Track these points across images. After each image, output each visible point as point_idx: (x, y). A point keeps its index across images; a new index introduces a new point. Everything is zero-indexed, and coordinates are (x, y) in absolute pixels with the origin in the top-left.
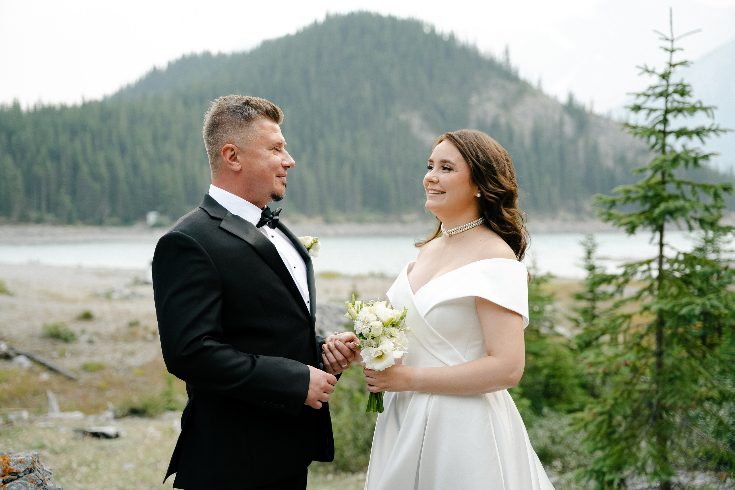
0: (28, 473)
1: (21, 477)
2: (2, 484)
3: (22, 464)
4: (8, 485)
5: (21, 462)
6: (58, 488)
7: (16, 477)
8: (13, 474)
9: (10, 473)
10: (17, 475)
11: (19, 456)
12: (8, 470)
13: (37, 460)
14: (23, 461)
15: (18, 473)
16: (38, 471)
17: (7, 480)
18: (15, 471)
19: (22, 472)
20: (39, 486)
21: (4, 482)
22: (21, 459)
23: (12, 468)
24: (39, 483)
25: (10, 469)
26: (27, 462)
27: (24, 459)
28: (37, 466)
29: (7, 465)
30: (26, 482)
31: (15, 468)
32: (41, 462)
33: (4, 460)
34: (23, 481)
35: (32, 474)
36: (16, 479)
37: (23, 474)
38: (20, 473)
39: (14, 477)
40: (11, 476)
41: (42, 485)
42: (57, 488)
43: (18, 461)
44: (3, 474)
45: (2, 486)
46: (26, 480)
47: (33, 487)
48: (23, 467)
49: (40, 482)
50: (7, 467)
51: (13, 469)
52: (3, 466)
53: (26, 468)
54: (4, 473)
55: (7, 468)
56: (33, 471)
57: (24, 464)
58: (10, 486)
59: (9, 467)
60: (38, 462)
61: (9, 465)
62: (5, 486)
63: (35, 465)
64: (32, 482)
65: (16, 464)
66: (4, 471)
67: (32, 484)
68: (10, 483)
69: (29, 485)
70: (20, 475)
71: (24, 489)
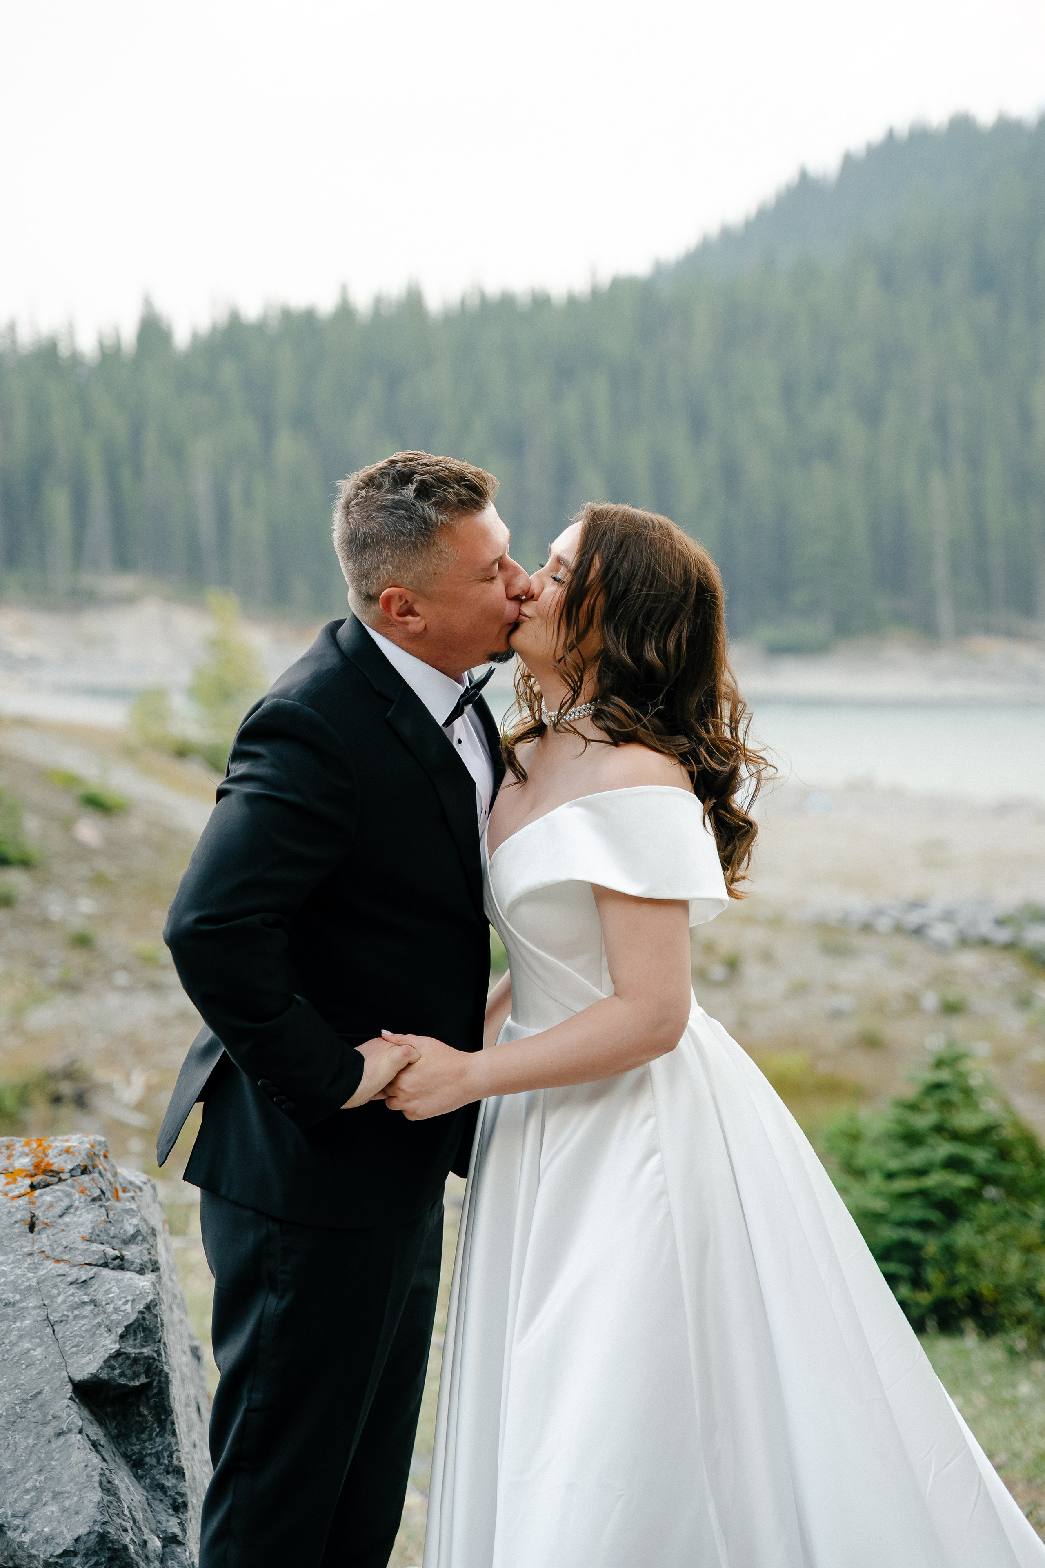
0: (79, 1174)
1: (65, 1180)
2: (29, 1190)
3: (70, 1156)
4: (38, 1192)
5: (68, 1151)
6: (129, 1207)
7: (56, 1179)
8: (51, 1174)
9: (45, 1172)
10: (55, 1175)
11: (67, 1141)
12: (43, 1165)
13: (102, 1153)
14: (72, 1150)
15: (60, 1172)
16: (100, 1173)
17: (39, 1183)
18: (55, 1168)
19: (67, 1170)
20: (94, 1200)
21: (33, 1187)
22: (69, 1147)
23: (51, 1161)
24: (96, 1195)
25: (49, 1164)
26: (80, 1154)
27: (74, 1147)
28: (101, 1163)
29: (41, 1155)
30: (71, 1190)
31: (58, 1162)
32: (110, 1158)
33: (40, 1145)
34: (67, 1189)
35: (86, 1178)
36: (56, 1183)
37: (69, 1174)
38: (63, 1172)
39: (50, 1179)
40: (47, 1177)
41: (101, 1200)
42: (127, 1208)
43: (64, 1149)
44: (33, 1172)
45: (28, 1193)
46: (73, 1187)
47: (82, 1200)
48: (71, 1161)
49: (97, 1193)
50: (43, 1159)
51: (52, 1165)
52: (36, 1156)
53: (76, 1163)
54: (35, 1169)
55: (41, 1162)
56: (89, 1172)
57: (74, 1155)
58: (41, 1195)
59: (46, 1159)
60: (105, 1157)
61: (47, 1156)
62: (32, 1193)
63: (97, 1162)
64: (82, 1192)
65: (60, 1155)
66: (37, 1166)
67: (82, 1194)
68: (43, 1190)
69: (77, 1196)
70: (63, 1176)
71: (65, 1203)
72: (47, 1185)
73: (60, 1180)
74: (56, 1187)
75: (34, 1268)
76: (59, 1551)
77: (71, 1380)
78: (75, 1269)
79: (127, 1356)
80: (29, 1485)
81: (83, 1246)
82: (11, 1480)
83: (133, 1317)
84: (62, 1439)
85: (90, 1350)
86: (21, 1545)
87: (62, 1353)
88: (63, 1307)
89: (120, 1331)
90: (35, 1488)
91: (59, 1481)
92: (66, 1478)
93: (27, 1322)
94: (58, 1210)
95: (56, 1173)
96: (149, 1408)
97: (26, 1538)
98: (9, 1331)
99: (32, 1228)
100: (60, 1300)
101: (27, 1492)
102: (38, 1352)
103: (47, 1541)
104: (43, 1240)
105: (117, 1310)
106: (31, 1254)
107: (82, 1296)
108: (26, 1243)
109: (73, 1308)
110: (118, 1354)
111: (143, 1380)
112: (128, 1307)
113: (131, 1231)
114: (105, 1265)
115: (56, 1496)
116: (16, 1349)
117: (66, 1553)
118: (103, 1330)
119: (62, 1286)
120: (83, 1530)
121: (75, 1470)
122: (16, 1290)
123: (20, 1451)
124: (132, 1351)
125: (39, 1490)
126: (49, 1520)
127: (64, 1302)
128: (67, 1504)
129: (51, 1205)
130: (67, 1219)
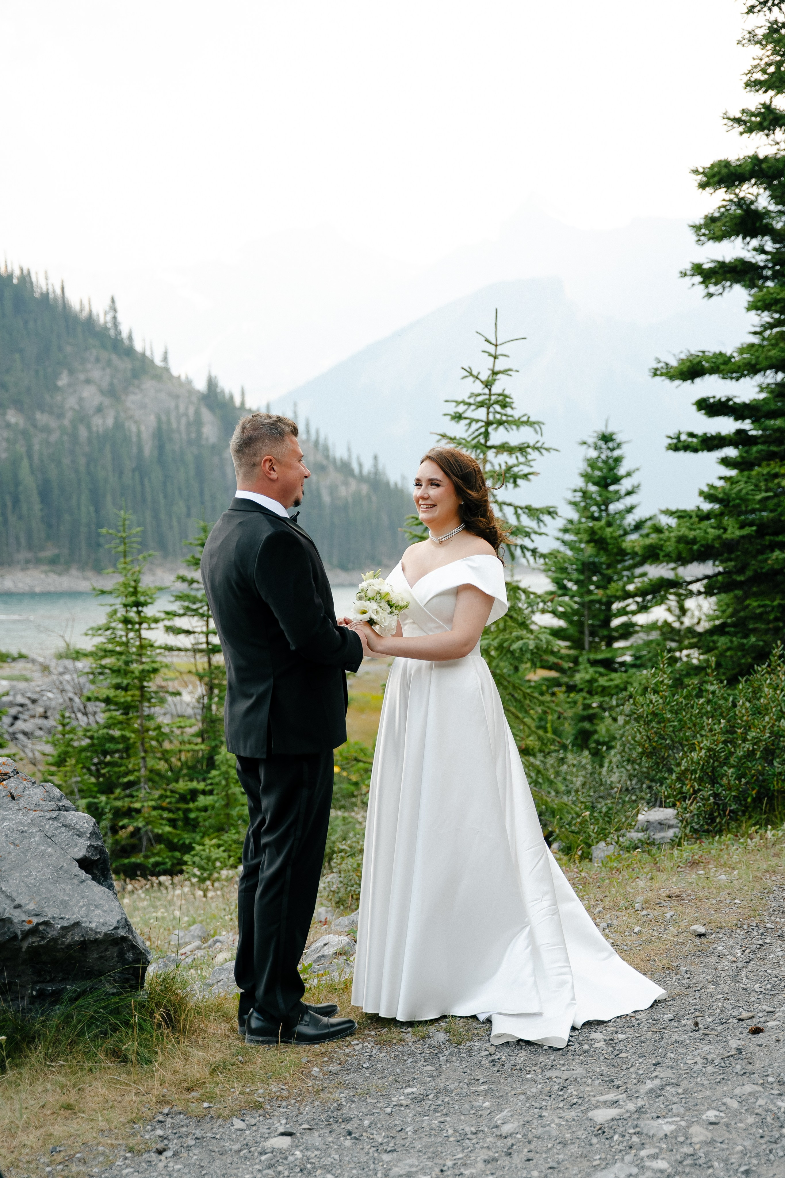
0: (16, 773)
3: (7, 766)
8: (3, 774)
19: (9, 772)
34: (17, 780)
47: (28, 784)
48: (10, 768)
51: (1, 770)
53: (13, 769)
56: (19, 773)
57: (9, 766)
58: (8, 784)
67: (26, 782)
68: (6, 781)
70: (12, 775)
71: (22, 786)
72: (4, 780)
73: (10, 777)
74: (12, 780)
75: (25, 815)
76: (112, 928)
77: (75, 859)
78: (47, 814)
79: (93, 846)
80: (81, 904)
81: (44, 803)
82: (71, 903)
83: (91, 829)
84: (85, 884)
85: (76, 845)
86: (91, 929)
87: (62, 849)
88: (51, 830)
89: (88, 835)
90: (84, 905)
91: (95, 900)
92: (97, 899)
93: (37, 838)
94: (20, 790)
95: (6, 774)
96: (98, 870)
97: (93, 925)
98: (30, 843)
99: (13, 798)
100: (47, 826)
101: (82, 907)
102: (49, 850)
103: (103, 925)
104: (22, 802)
105: (82, 827)
106: (20, 809)
107: (56, 824)
108: (13, 804)
109: (56, 829)
110: (90, 845)
111: (98, 857)
112: (86, 824)
113: (59, 795)
114: (59, 810)
115: (97, 907)
116: (38, 851)
117: (116, 928)
118: (75, 837)
119: (45, 821)
120: (118, 918)
121: (100, 895)
122: (24, 826)
123: (68, 891)
124: (95, 844)
125: (88, 905)
126: (99, 916)
127: (50, 827)
128: (104, 908)
129: (16, 788)
130: (27, 792)
